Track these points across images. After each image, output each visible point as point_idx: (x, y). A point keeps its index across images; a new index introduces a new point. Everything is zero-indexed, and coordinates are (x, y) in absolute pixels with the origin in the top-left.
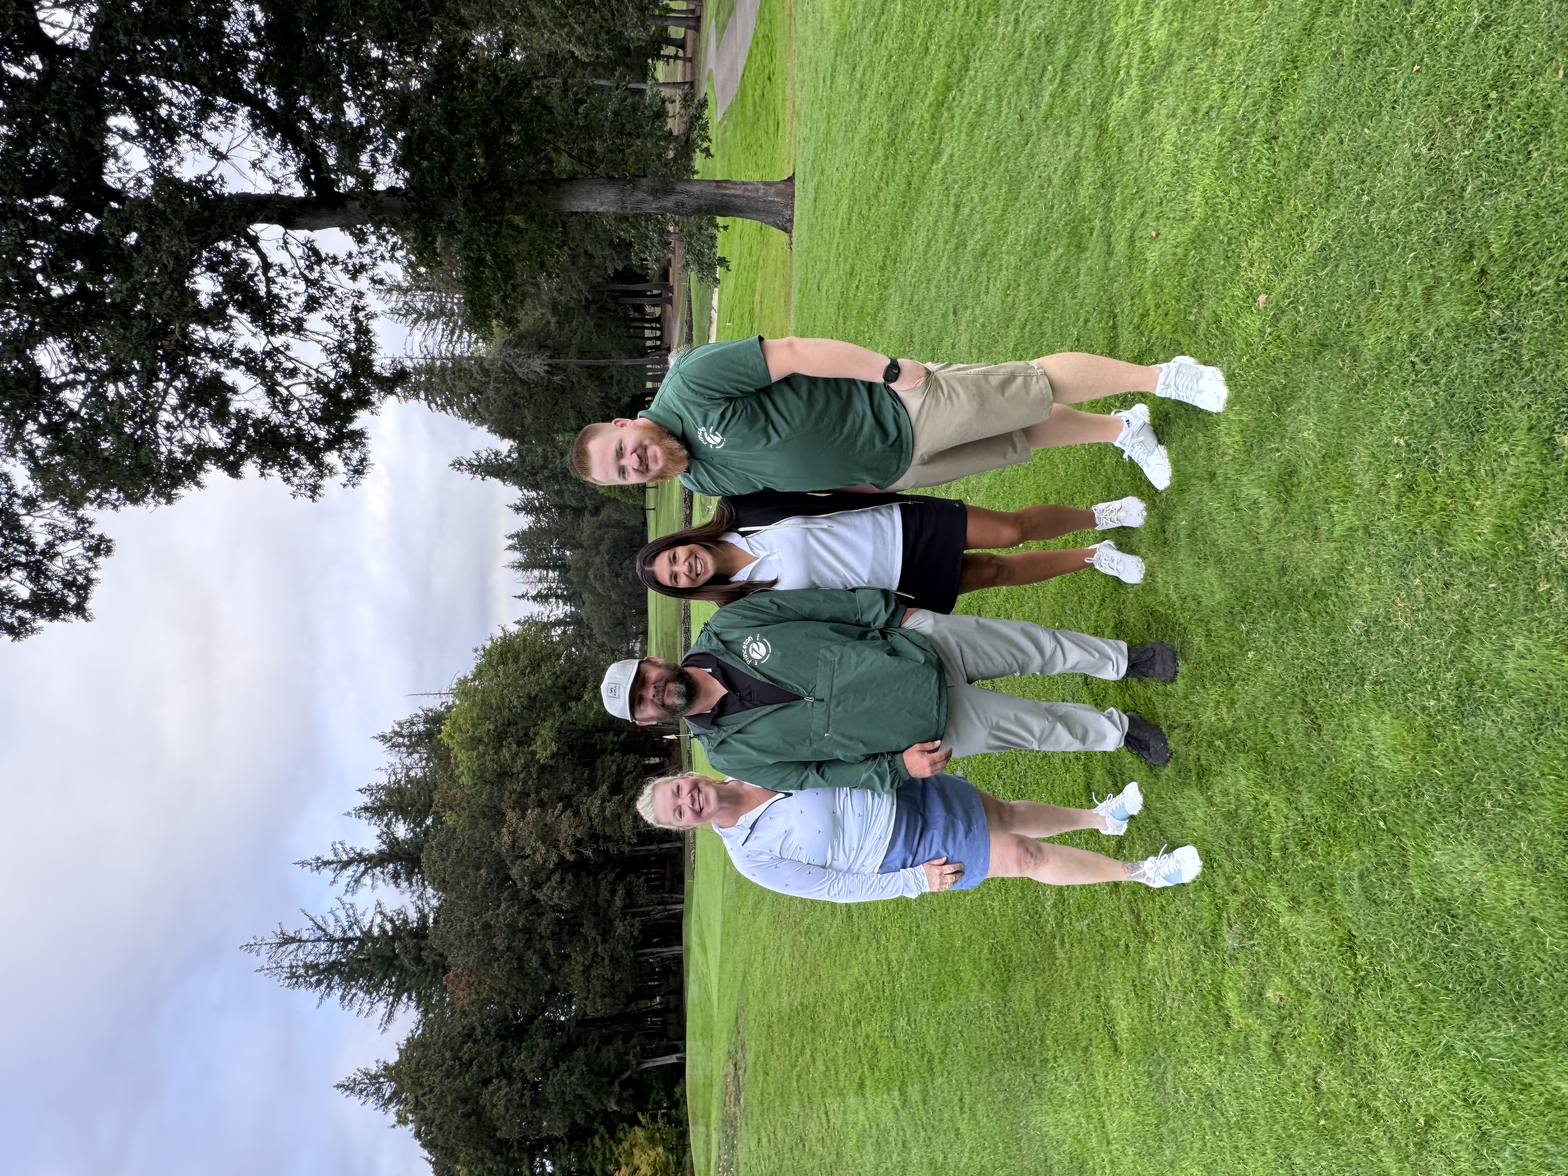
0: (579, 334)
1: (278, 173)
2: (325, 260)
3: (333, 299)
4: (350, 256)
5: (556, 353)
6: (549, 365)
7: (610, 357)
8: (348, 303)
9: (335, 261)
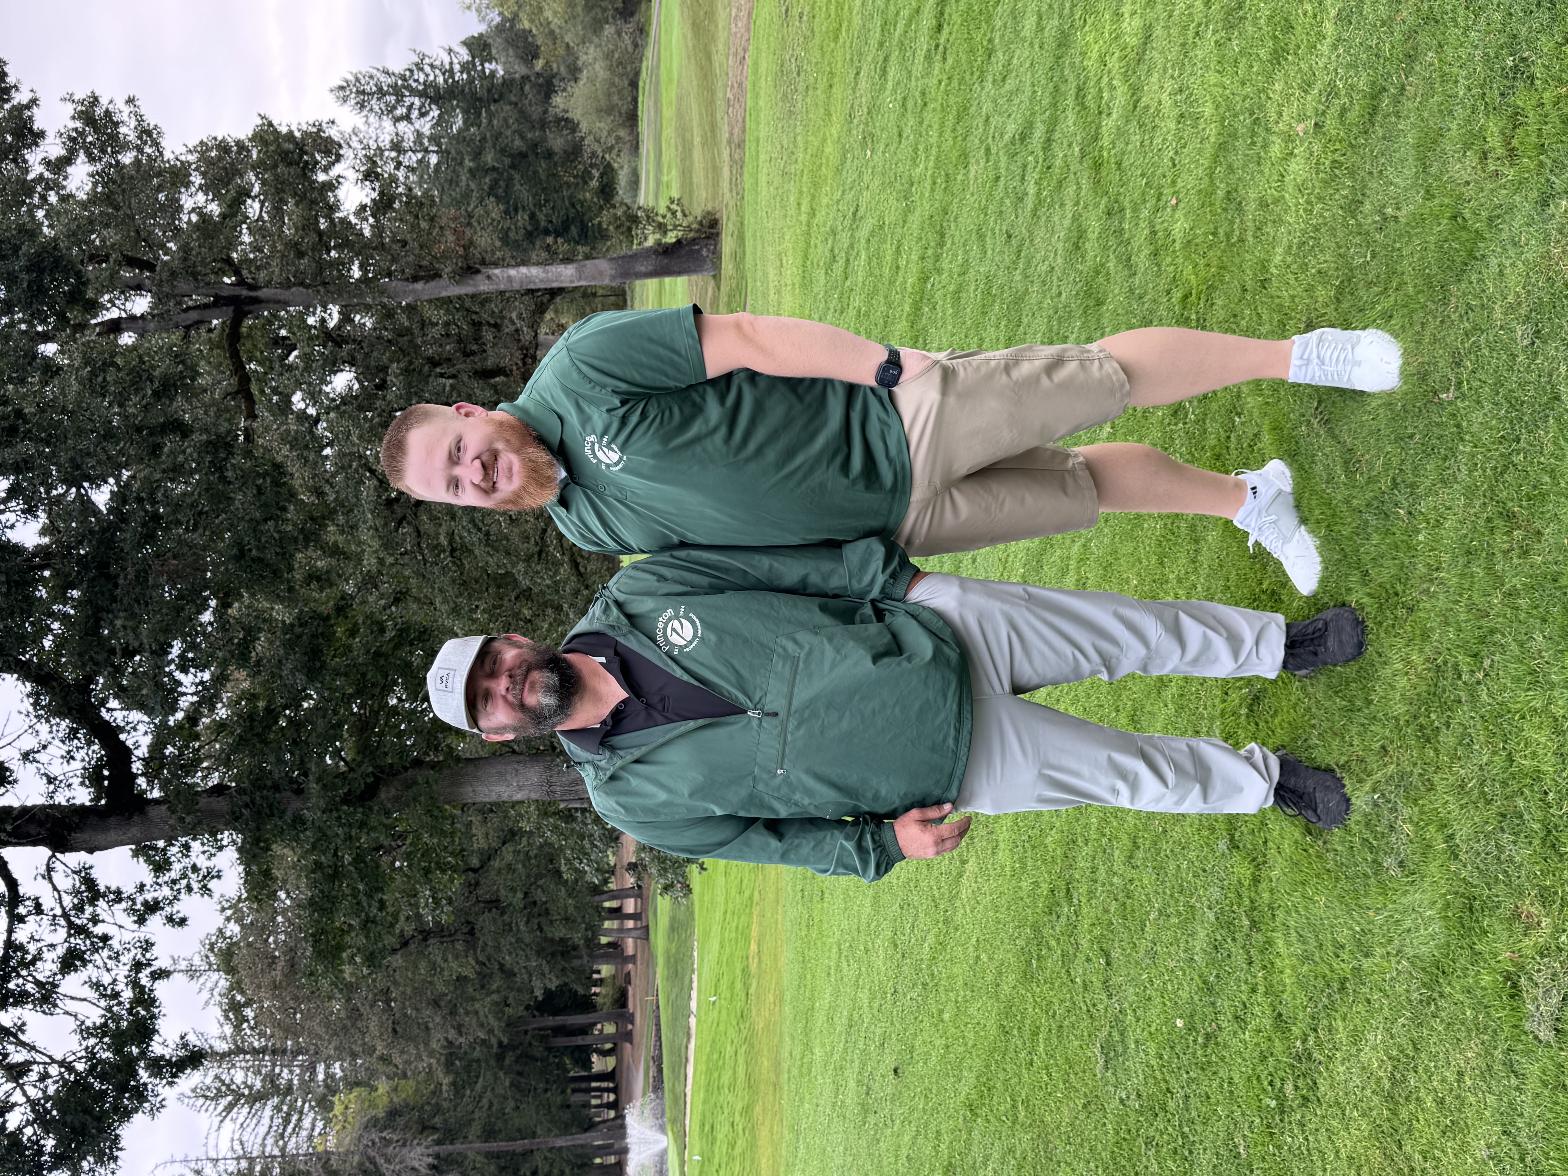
0: (485, 1102)
1: (57, 769)
2: (104, 896)
3: (105, 953)
4: (141, 888)
5: (449, 1135)
6: (437, 1156)
7: (534, 1135)
8: (126, 958)
9: (118, 896)
